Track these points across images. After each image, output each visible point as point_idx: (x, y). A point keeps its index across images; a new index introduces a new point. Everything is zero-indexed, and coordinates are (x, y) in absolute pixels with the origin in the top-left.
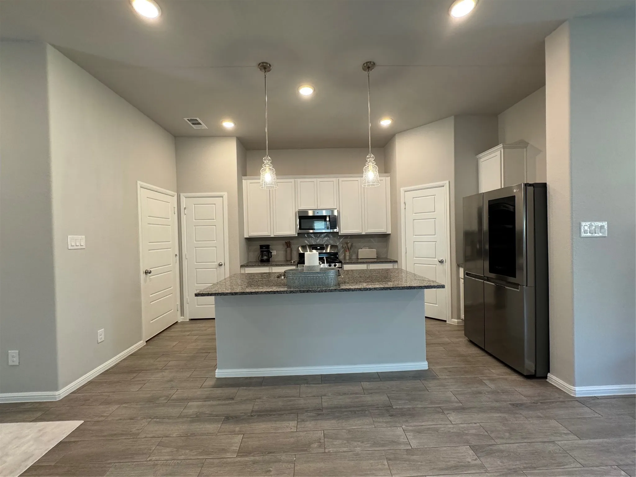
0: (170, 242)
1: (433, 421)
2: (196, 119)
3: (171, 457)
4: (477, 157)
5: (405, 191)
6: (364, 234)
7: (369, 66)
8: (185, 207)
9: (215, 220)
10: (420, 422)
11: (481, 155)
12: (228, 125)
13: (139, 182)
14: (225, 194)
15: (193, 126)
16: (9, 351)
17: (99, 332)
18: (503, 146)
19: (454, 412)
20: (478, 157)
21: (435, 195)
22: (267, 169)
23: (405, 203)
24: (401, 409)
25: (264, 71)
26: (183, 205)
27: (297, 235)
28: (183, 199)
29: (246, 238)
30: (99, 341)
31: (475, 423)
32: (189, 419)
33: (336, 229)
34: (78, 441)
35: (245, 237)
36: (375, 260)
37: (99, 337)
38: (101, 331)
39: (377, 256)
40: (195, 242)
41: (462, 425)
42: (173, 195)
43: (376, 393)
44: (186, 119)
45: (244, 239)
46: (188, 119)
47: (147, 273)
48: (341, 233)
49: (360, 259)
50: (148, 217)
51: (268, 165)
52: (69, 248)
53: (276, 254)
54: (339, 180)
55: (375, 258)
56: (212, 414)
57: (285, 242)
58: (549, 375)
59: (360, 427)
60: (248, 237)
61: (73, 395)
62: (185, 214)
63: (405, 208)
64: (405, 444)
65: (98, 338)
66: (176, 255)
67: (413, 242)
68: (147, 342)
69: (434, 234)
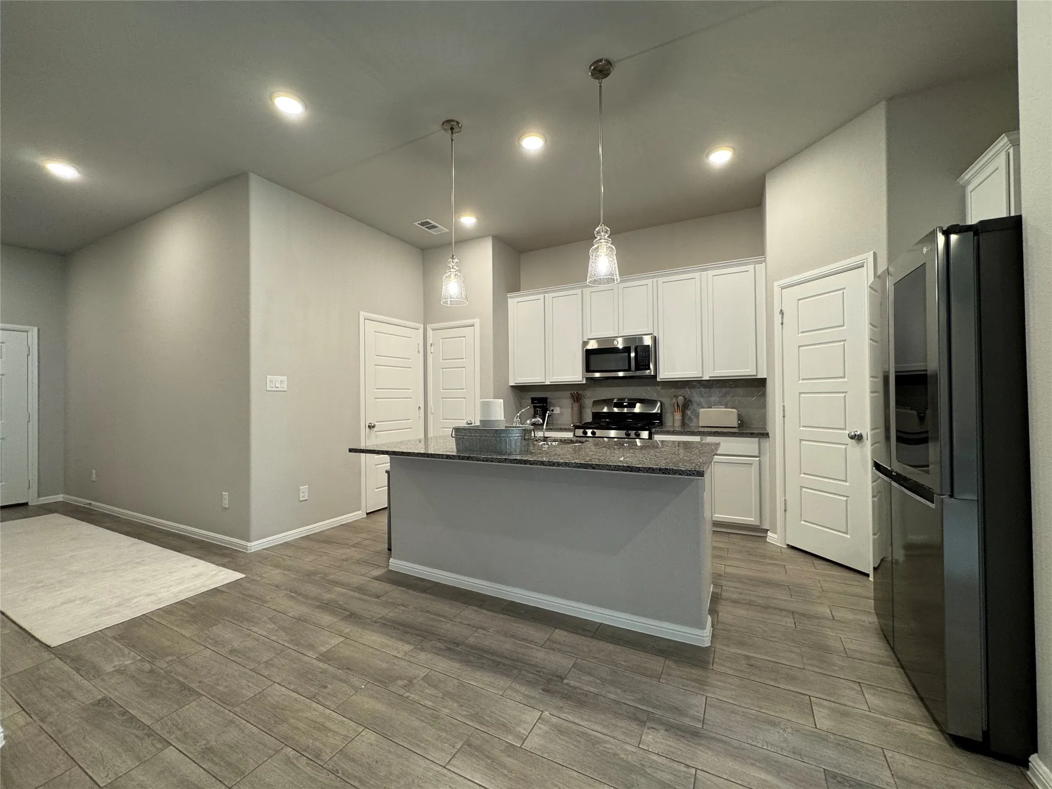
0: (410, 389)
1: (607, 727)
2: (427, 222)
3: (266, 633)
4: (961, 183)
5: (783, 288)
6: (708, 378)
7: (601, 70)
8: (431, 342)
9: (465, 360)
10: (582, 718)
11: (967, 176)
12: (468, 220)
13: (362, 313)
14: (477, 321)
15: (430, 231)
16: (224, 493)
17: (303, 489)
18: (1009, 140)
19: (666, 730)
20: (964, 181)
21: (844, 288)
22: (452, 275)
23: (782, 312)
24: (575, 688)
25: (450, 131)
26: (430, 341)
27: (584, 382)
28: (430, 333)
29: (512, 386)
30: (301, 499)
31: (688, 766)
32: (318, 603)
33: (649, 369)
34: (225, 592)
35: (510, 385)
36: (736, 430)
37: (302, 495)
38: (304, 488)
39: (739, 424)
40: (442, 391)
41: (655, 758)
42: (416, 327)
43: (559, 650)
44: (416, 224)
45: (510, 389)
46: (418, 223)
47: (371, 427)
48: (660, 378)
49: (702, 427)
50: (376, 357)
51: (454, 270)
52: (268, 390)
53: (559, 412)
54: (657, 281)
55: (735, 427)
56: (342, 606)
57: (571, 394)
58: (1034, 759)
59: (480, 685)
60: (514, 385)
61: (265, 551)
62: (431, 353)
63: (782, 324)
64: (518, 736)
65: (300, 495)
66: (419, 407)
67: (798, 393)
68: (368, 514)
69: (842, 375)
